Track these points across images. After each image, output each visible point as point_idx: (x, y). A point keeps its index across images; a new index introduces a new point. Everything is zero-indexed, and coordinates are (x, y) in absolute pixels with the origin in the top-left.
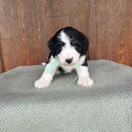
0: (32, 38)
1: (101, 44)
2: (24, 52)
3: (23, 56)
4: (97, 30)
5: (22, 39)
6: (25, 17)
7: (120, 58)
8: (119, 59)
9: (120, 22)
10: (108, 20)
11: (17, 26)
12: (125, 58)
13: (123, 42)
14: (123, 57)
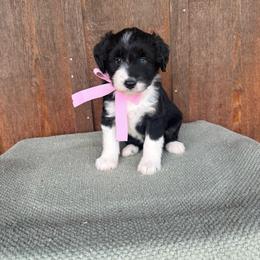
0: (55, 76)
1: (198, 88)
2: (39, 106)
3: (37, 114)
4: (190, 61)
5: (34, 79)
6: (39, 32)
7: (234, 117)
8: (232, 117)
9: (236, 45)
10: (212, 39)
11: (21, 51)
12: (244, 115)
13: (240, 85)
14: (240, 113)
